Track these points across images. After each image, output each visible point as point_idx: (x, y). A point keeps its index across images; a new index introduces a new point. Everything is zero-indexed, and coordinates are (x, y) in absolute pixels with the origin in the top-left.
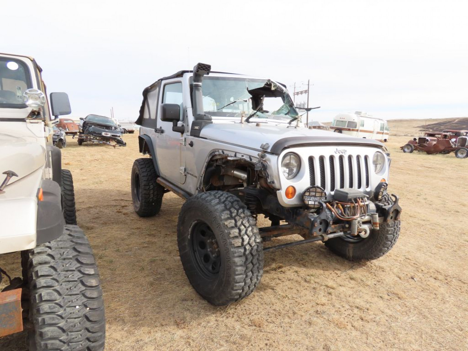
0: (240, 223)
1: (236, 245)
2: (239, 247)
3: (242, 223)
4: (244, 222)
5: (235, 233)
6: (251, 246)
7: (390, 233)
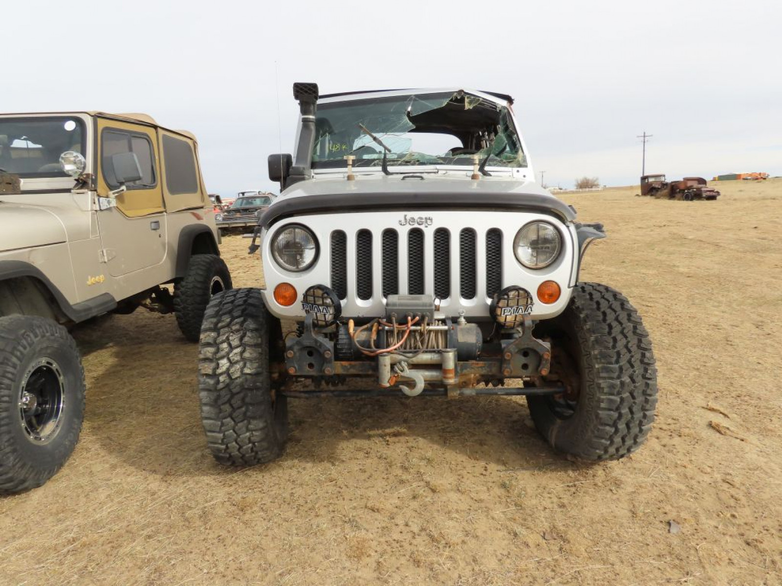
0: (224, 338)
1: (203, 372)
2: (207, 375)
3: (228, 338)
4: (231, 338)
5: (208, 353)
6: (229, 376)
7: (603, 405)
